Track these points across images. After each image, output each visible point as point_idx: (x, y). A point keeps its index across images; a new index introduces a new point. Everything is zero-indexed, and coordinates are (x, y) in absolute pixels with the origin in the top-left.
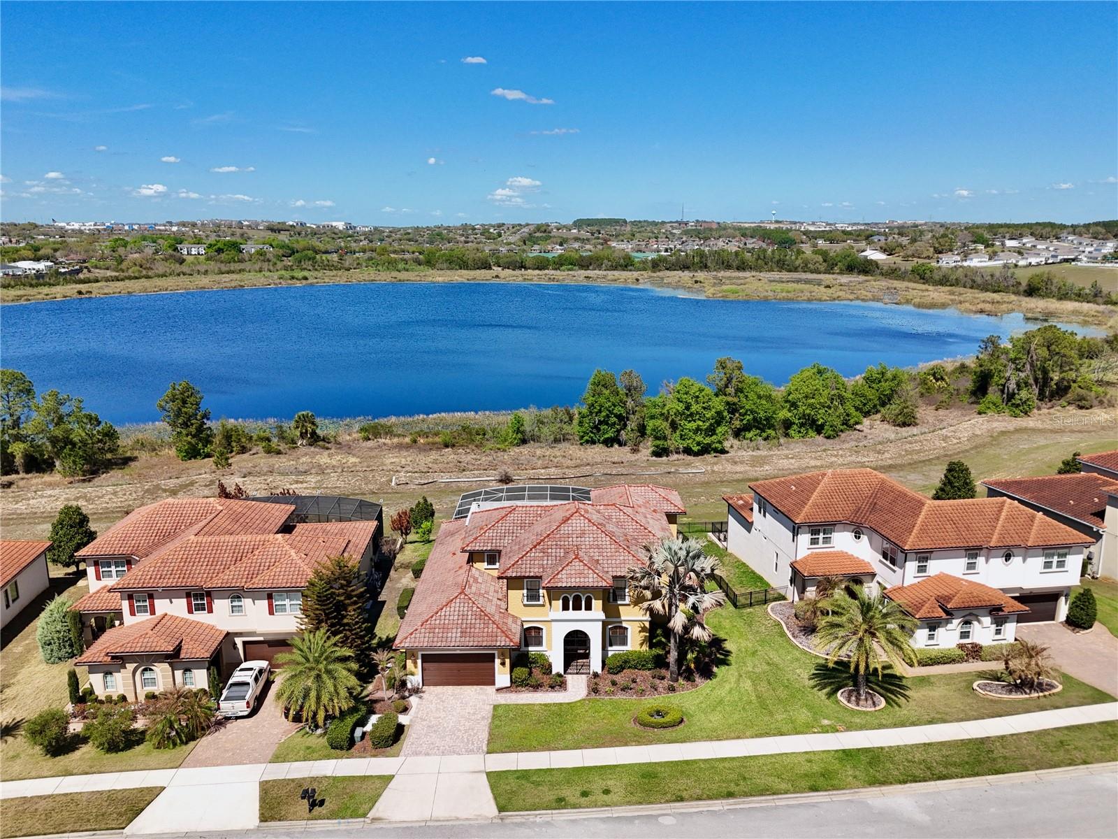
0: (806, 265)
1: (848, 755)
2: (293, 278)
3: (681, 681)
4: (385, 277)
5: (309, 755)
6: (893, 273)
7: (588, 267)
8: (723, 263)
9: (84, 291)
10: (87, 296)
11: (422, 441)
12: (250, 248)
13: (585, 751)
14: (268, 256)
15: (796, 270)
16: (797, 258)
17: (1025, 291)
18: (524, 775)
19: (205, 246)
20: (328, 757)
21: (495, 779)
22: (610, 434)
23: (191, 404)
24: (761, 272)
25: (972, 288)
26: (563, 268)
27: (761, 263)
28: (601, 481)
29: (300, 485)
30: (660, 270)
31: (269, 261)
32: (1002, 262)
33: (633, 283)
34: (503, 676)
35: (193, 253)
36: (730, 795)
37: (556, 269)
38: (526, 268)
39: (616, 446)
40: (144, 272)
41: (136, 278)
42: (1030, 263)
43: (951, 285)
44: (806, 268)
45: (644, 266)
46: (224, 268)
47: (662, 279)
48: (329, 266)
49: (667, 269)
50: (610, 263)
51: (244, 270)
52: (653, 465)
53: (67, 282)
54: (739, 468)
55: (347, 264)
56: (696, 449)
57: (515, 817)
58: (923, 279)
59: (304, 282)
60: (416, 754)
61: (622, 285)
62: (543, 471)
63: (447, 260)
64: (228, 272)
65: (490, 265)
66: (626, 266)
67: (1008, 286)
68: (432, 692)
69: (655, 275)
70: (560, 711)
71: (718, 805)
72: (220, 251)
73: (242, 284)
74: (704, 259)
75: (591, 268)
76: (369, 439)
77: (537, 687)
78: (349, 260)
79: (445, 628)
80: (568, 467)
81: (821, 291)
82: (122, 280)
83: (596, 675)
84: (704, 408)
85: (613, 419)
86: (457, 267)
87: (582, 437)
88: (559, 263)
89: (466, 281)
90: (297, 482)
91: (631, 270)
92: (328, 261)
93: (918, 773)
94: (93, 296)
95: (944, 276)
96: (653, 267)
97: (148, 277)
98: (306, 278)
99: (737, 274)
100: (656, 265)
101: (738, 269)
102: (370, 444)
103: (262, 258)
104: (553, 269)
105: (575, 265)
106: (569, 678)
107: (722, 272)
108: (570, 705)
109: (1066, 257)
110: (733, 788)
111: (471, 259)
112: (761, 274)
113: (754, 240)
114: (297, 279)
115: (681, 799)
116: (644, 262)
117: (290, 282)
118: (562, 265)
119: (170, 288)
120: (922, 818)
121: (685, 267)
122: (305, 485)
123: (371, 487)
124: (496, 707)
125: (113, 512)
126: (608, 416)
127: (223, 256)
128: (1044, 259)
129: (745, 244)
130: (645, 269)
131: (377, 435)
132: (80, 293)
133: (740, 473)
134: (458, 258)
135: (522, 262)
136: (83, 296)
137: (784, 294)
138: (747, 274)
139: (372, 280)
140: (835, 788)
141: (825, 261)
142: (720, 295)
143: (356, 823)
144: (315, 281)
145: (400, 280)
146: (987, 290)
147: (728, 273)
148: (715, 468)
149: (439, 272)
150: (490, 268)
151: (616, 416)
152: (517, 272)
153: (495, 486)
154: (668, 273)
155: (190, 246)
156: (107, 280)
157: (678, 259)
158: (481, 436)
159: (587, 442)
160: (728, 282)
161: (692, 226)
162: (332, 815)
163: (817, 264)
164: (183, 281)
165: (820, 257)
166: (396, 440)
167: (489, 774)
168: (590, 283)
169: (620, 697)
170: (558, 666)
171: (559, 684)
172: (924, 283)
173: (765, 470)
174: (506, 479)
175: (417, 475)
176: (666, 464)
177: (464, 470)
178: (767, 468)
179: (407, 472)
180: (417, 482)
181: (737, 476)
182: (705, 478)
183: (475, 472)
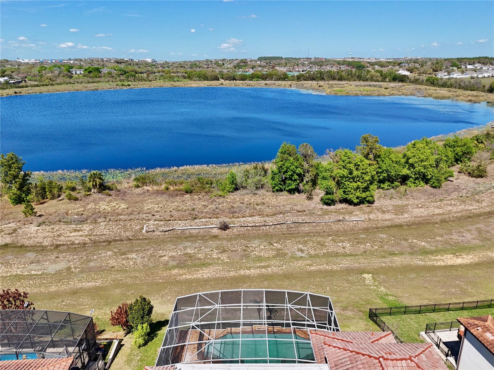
0: (372, 78)
2: (123, 85)
4: (168, 84)
6: (416, 81)
7: (266, 79)
8: (331, 77)
9: (18, 92)
10: (19, 94)
11: (172, 188)
12: (105, 71)
14: (113, 75)
15: (367, 80)
16: (368, 75)
17: (488, 90)
19: (83, 70)
22: (293, 187)
23: (15, 168)
24: (350, 81)
25: (459, 88)
26: (254, 80)
27: (350, 77)
28: (292, 228)
29: (77, 233)
30: (301, 81)
31: (113, 77)
32: (469, 76)
33: (289, 87)
35: (78, 73)
37: (251, 80)
38: (236, 80)
39: (297, 194)
40: (51, 82)
41: (47, 85)
42: (484, 76)
43: (448, 87)
44: (372, 79)
45: (293, 78)
46: (91, 80)
47: (303, 85)
48: (142, 80)
49: (304, 80)
50: (277, 77)
51: (100, 81)
52: (326, 213)
53: (12, 87)
54: (387, 216)
55: (150, 78)
56: (356, 201)
58: (433, 84)
59: (128, 87)
61: (283, 88)
62: (250, 219)
63: (198, 76)
64: (92, 82)
65: (219, 78)
66: (284, 79)
67: (478, 88)
69: (299, 83)
72: (90, 72)
73: (97, 88)
74: (322, 75)
75: (267, 79)
76: (139, 187)
78: (151, 77)
80: (267, 216)
81: (383, 91)
82: (39, 86)
84: (363, 173)
85: (296, 177)
86: (203, 79)
87: (274, 188)
88: (252, 77)
89: (207, 86)
90: (75, 231)
91: (287, 81)
92: (142, 77)
94: (22, 94)
95: (445, 83)
96: (298, 79)
97: (52, 85)
98: (129, 85)
99: (338, 82)
100: (299, 78)
101: (339, 80)
102: (138, 190)
103: (110, 75)
104: (249, 80)
105: (260, 78)
107: (331, 81)
111: (209, 76)
112: (350, 82)
113: (344, 66)
114: (125, 86)
116: (293, 77)
117: (121, 87)
118: (253, 78)
119: (61, 90)
121: (313, 79)
122: (81, 233)
123: (128, 234)
126: (292, 175)
127: (91, 74)
128: (491, 74)
129: (340, 68)
130: (293, 80)
131: (144, 184)
132: (16, 93)
133: (389, 220)
134: (203, 75)
135: (234, 77)
136: (17, 94)
137: (366, 92)
138: (343, 82)
139: (161, 86)
141: (381, 76)
142: (333, 93)
144: (134, 86)
145: (175, 86)
146: (467, 90)
147: (334, 82)
148: (371, 216)
149: (194, 82)
150: (219, 80)
151: (298, 175)
152: (232, 82)
153: (216, 231)
154: (305, 82)
155: (76, 70)
156: (32, 86)
157: (309, 75)
158: (209, 185)
159: (277, 191)
160: (335, 86)
161: (313, 60)
163: (378, 77)
164: (69, 87)
165: (379, 74)
166: (155, 188)
168: (267, 87)
172: (434, 86)
173: (405, 218)
174: (225, 227)
175: (162, 223)
176: (335, 212)
177: (195, 218)
178: (406, 215)
179: (156, 220)
180: (161, 229)
181: (387, 223)
182: (365, 225)
183: (203, 220)
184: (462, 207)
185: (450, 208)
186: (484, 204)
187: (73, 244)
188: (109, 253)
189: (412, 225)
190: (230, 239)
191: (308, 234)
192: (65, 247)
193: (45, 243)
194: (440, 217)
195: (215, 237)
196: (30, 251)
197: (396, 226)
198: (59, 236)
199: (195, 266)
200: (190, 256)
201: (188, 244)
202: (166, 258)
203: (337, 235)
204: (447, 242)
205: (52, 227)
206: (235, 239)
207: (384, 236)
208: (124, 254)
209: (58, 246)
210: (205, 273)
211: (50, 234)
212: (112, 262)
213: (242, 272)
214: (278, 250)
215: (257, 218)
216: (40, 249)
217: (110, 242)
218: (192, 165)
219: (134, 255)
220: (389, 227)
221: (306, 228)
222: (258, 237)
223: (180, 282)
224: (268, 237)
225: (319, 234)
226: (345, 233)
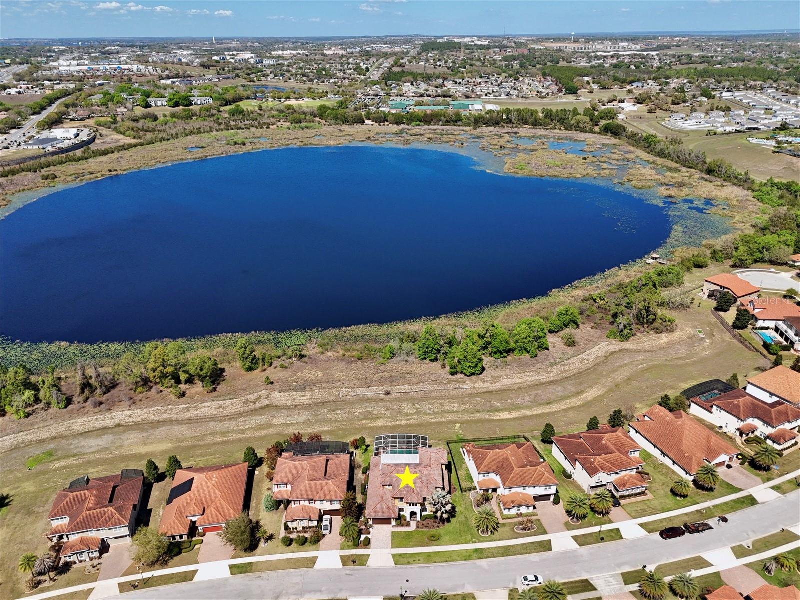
0: (578, 125)
1: (476, 550)
2: (236, 143)
3: (441, 524)
5: (349, 548)
6: (633, 137)
7: (431, 123)
11: (347, 355)
12: (197, 100)
13: (415, 548)
14: (212, 111)
15: (571, 127)
16: (572, 119)
17: (706, 170)
18: (400, 555)
19: (166, 99)
20: (354, 549)
21: (394, 556)
22: (433, 358)
24: (547, 129)
29: (303, 398)
30: (479, 128)
31: (213, 116)
32: (710, 125)
33: (459, 148)
34: (394, 523)
35: (159, 105)
36: (447, 561)
37: (409, 124)
38: (388, 123)
39: (435, 363)
40: (138, 137)
42: (726, 131)
44: (577, 128)
45: (469, 122)
46: (186, 127)
48: (255, 119)
49: (484, 126)
50: (446, 119)
51: (200, 130)
52: (450, 382)
54: (486, 385)
55: (266, 119)
56: (468, 374)
57: (399, 566)
59: (244, 149)
60: (374, 548)
61: (452, 151)
62: (402, 387)
63: (334, 119)
64: (191, 134)
65: (363, 118)
66: (456, 120)
67: (698, 164)
68: (376, 526)
70: (409, 535)
71: (443, 564)
74: (510, 117)
76: (323, 354)
77: (403, 526)
79: (379, 512)
80: (413, 385)
83: (419, 522)
85: (434, 351)
86: (341, 122)
87: (420, 357)
88: (411, 120)
90: (303, 396)
91: (459, 127)
92: (252, 113)
93: (490, 556)
96: (475, 123)
98: (244, 143)
99: (531, 131)
100: (477, 122)
101: (533, 125)
102: (324, 357)
103: (208, 113)
104: (407, 125)
105: (421, 122)
106: (411, 522)
107: (521, 128)
108: (412, 532)
109: (750, 127)
110: (448, 560)
111: (350, 116)
112: (547, 132)
113: (551, 82)
115: (436, 563)
117: (235, 148)
118: (413, 122)
120: (487, 568)
122: (306, 398)
123: (333, 398)
124: (393, 532)
125: (235, 415)
126: (432, 351)
127: (181, 111)
129: (543, 87)
130: (470, 125)
131: (326, 349)
133: (486, 388)
134: (342, 116)
135: (386, 119)
140: (471, 560)
141: (591, 120)
142: (513, 170)
143: (364, 567)
146: (685, 166)
148: (476, 385)
150: (363, 123)
151: (435, 350)
153: (382, 396)
155: (157, 99)
157: (492, 117)
159: (423, 359)
161: (509, 52)
162: (359, 565)
163: (586, 124)
165: (588, 118)
166: (335, 354)
167: (392, 555)
169: (425, 529)
170: (408, 519)
171: (409, 525)
173: (497, 386)
174: (388, 394)
175: (350, 390)
176: (455, 382)
177: (369, 387)
178: (498, 384)
179: (346, 388)
180: (351, 394)
181: (485, 390)
182: (470, 392)
183: (374, 388)
184: (536, 378)
185: (528, 378)
186: (552, 375)
187: (304, 405)
188: (326, 410)
189: (499, 391)
190: (391, 402)
191: (436, 398)
192: (301, 407)
193: (289, 404)
194: (518, 385)
195: (382, 400)
196: (282, 409)
197: (490, 392)
198: (295, 399)
199: (373, 419)
200: (370, 413)
201: (367, 405)
202: (357, 414)
203: (452, 398)
204: (512, 404)
205: (288, 393)
206: (394, 401)
207: (479, 399)
208: (334, 411)
209: (296, 406)
210: (380, 423)
211: (288, 398)
212: (330, 416)
213: (398, 423)
214: (418, 409)
215: (407, 386)
216: (288, 408)
217: (324, 403)
218: (357, 325)
219: (339, 412)
220: (484, 393)
221: (435, 394)
222: (407, 400)
223: (368, 428)
224: (413, 400)
225: (442, 398)
226: (457, 397)
